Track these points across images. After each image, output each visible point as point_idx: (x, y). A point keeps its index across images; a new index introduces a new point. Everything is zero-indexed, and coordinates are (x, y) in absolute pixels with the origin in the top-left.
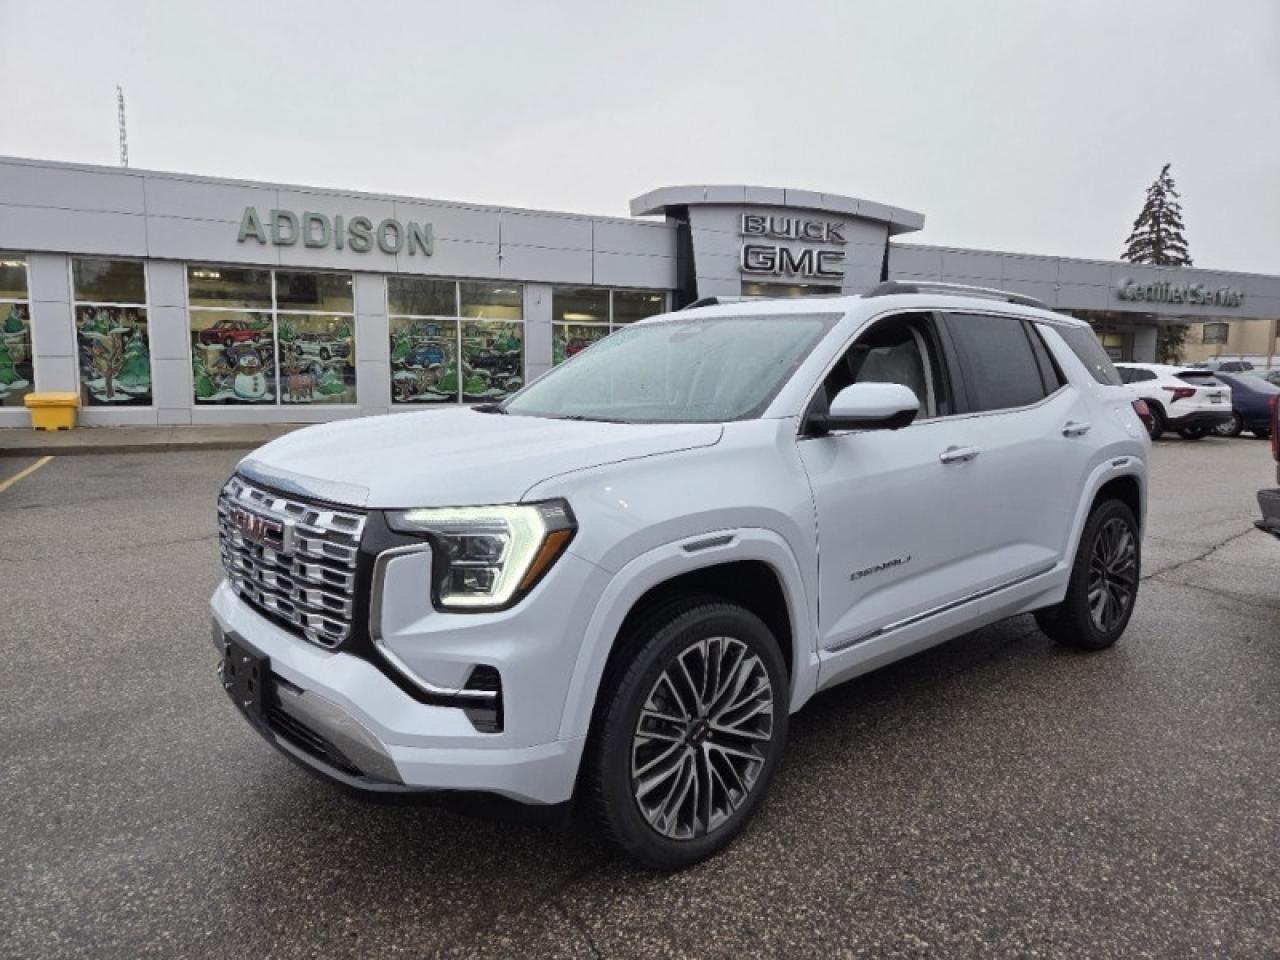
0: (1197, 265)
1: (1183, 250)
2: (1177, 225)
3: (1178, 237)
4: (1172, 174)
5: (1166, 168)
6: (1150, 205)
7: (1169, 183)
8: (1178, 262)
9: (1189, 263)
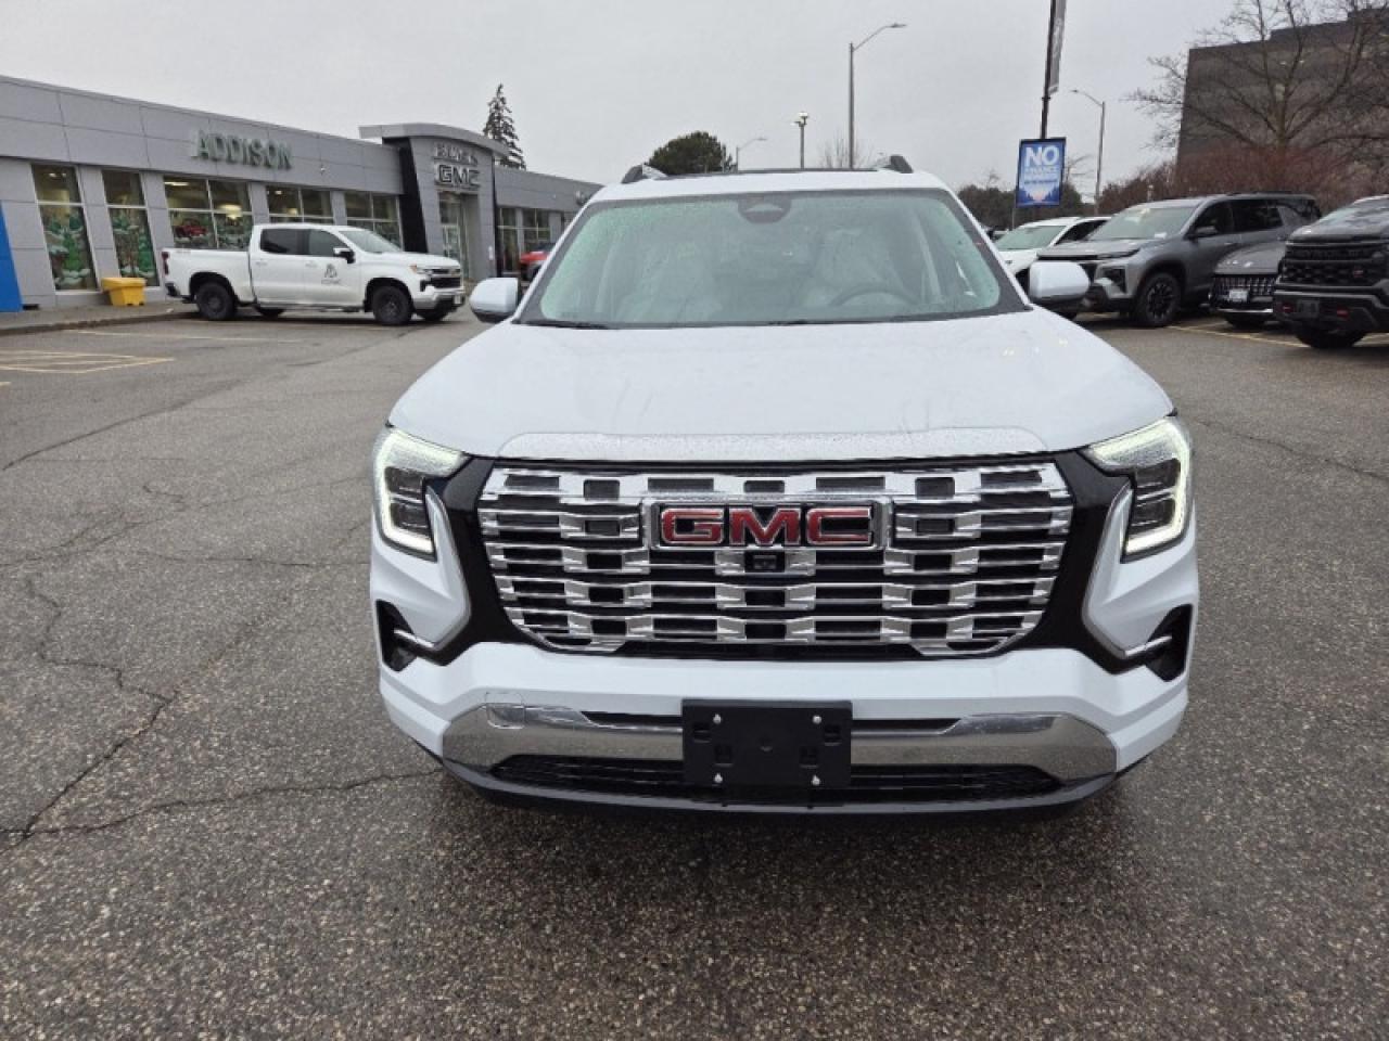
0: (529, 169)
1: (520, 158)
2: (511, 135)
3: (513, 145)
4: (505, 93)
5: (501, 87)
6: (492, 117)
7: (503, 100)
8: (517, 165)
9: (524, 166)
